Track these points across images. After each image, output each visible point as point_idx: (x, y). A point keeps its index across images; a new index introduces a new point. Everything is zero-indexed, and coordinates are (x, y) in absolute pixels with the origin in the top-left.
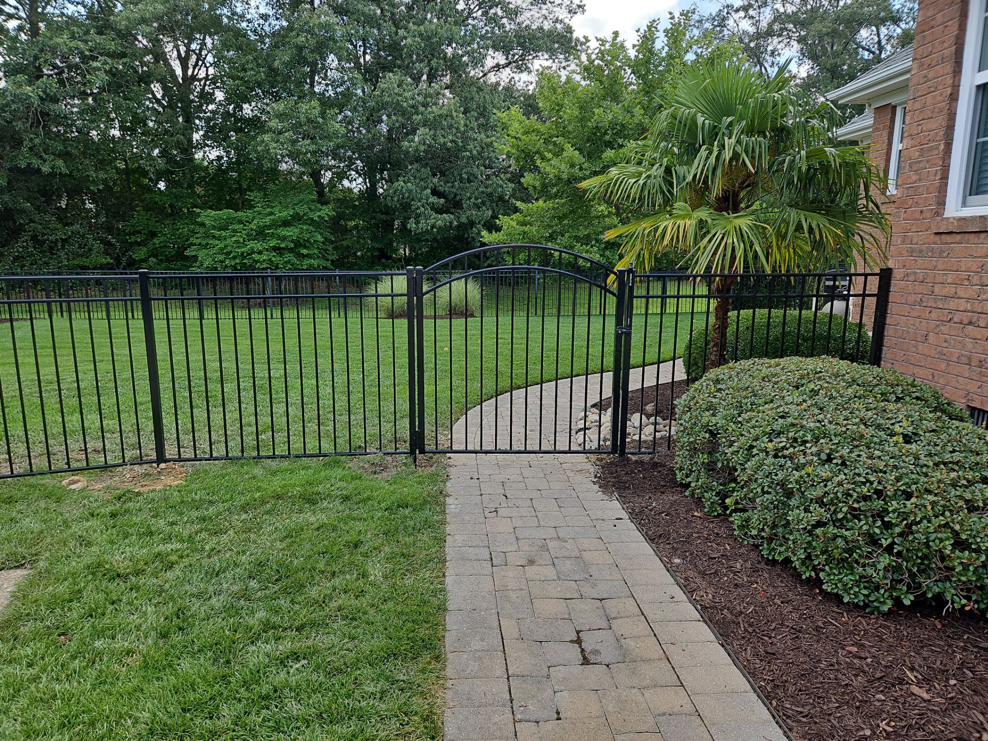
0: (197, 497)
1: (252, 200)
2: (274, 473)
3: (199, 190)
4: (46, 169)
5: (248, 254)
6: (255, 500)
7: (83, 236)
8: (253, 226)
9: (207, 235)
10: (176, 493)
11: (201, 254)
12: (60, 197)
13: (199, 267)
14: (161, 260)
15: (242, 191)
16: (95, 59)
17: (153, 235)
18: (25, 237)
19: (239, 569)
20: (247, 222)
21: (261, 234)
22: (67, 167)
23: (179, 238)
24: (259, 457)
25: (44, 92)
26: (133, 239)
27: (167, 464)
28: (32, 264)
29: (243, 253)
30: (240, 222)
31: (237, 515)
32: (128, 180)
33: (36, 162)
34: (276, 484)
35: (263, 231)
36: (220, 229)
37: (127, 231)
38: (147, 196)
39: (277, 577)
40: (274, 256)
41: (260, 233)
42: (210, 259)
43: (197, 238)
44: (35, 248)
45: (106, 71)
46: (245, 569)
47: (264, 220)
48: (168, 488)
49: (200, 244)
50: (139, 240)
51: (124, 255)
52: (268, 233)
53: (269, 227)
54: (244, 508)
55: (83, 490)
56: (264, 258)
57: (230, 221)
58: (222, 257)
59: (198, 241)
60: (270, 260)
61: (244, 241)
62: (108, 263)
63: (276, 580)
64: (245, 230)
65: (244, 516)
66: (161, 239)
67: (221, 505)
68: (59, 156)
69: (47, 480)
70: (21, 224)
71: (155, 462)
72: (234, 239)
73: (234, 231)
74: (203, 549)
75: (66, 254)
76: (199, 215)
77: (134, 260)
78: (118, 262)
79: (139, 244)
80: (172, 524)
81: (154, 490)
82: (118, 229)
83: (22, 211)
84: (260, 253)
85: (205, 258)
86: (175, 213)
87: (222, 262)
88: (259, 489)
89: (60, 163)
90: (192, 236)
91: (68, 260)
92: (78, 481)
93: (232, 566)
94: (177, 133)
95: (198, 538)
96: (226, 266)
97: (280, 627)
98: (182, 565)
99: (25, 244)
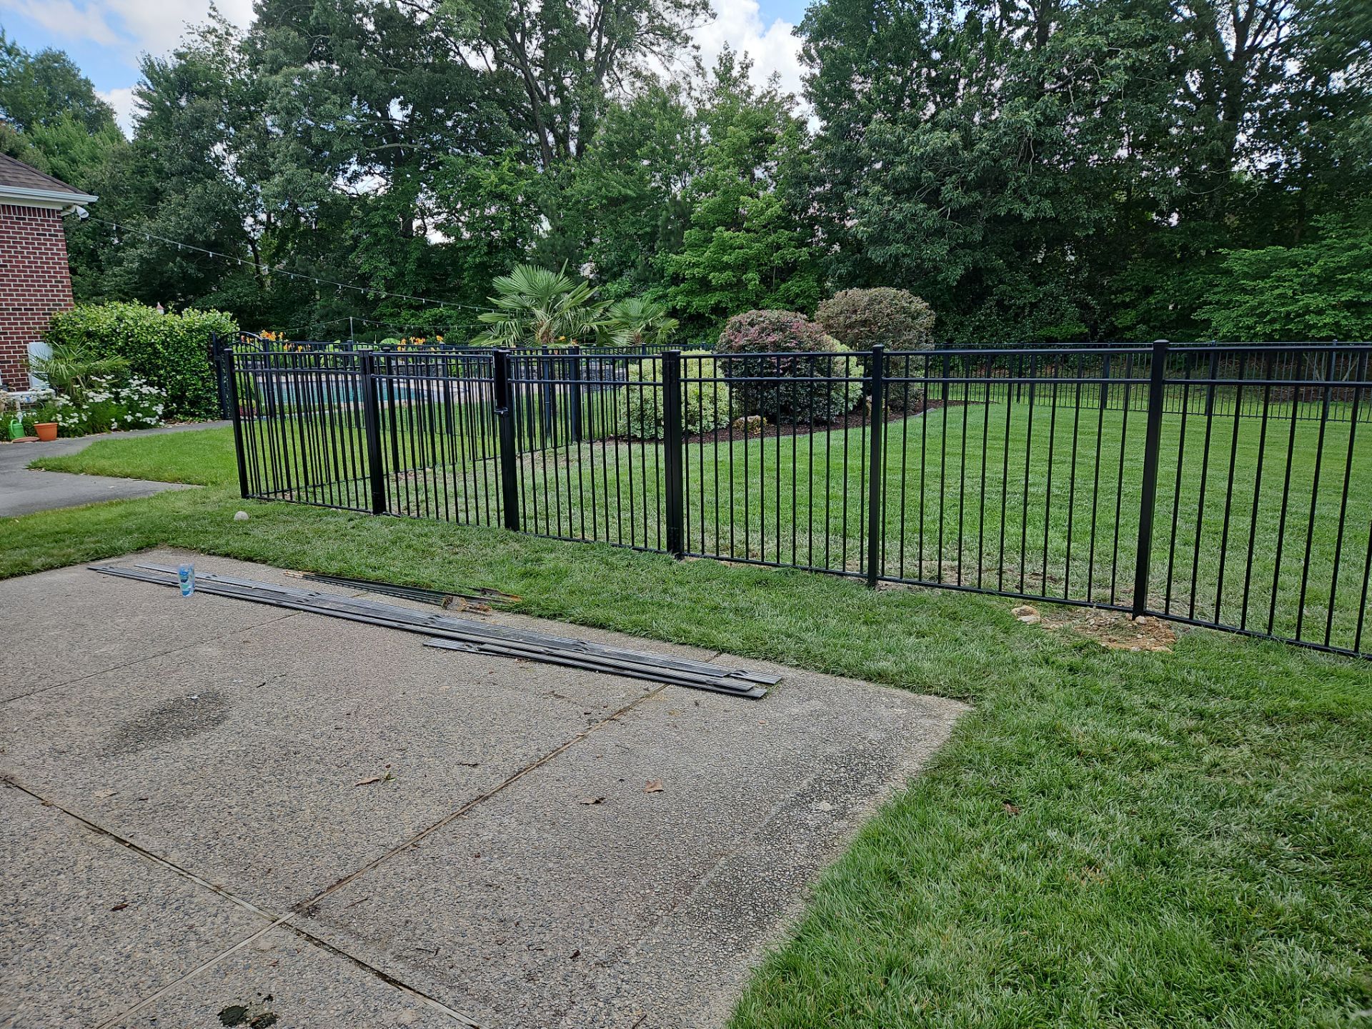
0: (1192, 679)
1: (1319, 229)
2: (1325, 676)
3: (1231, 220)
4: (1028, 215)
5: (1298, 315)
6: (1289, 711)
7: (1056, 299)
8: (1315, 270)
9: (1231, 288)
10: (1158, 663)
11: (1217, 318)
12: (1037, 249)
13: (1210, 337)
14: (1154, 328)
15: (1303, 214)
16: (1113, 54)
17: (1149, 291)
18: (991, 302)
19: (1258, 811)
20: (1305, 263)
21: (1328, 282)
22: (1054, 208)
23: (1186, 295)
24: (1297, 643)
25: (1043, 114)
26: (1120, 298)
27: (1149, 618)
28: (992, 336)
29: (1288, 314)
30: (1294, 264)
31: (1257, 724)
32: (1127, 217)
33: (1018, 207)
34: (1327, 695)
35: (1333, 276)
36: (1254, 278)
37: (1113, 289)
38: (1151, 235)
39: (1327, 849)
40: (1345, 317)
41: (1325, 280)
42: (1230, 325)
43: (1215, 294)
44: (998, 315)
45: (1126, 69)
46: (1269, 815)
47: (1337, 259)
48: (1147, 652)
49: (1217, 303)
50: (1128, 300)
51: (1103, 321)
52: (1341, 280)
53: (1343, 270)
54: (1269, 718)
55: (1035, 626)
56: (1327, 321)
57: (1276, 263)
58: (1250, 321)
59: (1217, 297)
60: (1337, 324)
61: (1294, 294)
62: (1081, 334)
63: (1325, 854)
64: (1299, 276)
65: (1267, 730)
66: (1160, 297)
67: (1228, 701)
68: (1047, 196)
69: (994, 602)
70: (988, 286)
71: (1129, 612)
72: (1277, 292)
73: (1279, 279)
74: (1199, 759)
75: (1033, 322)
76: (1225, 258)
77: (1116, 327)
78: (1094, 331)
79: (1125, 305)
80: (1153, 706)
81: (1126, 651)
82: (1102, 285)
83: (993, 271)
84: (1320, 312)
85: (1222, 323)
86: (1189, 258)
87: (1249, 328)
88: (1294, 694)
89: (1047, 204)
90: (1207, 291)
91: (1034, 329)
92: (1030, 613)
93: (1247, 803)
94: (1213, 139)
95: (1191, 740)
96: (1256, 335)
97: (1331, 933)
98: (1168, 772)
99: (988, 311)
